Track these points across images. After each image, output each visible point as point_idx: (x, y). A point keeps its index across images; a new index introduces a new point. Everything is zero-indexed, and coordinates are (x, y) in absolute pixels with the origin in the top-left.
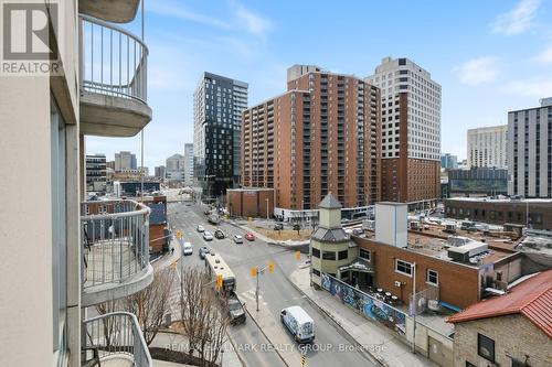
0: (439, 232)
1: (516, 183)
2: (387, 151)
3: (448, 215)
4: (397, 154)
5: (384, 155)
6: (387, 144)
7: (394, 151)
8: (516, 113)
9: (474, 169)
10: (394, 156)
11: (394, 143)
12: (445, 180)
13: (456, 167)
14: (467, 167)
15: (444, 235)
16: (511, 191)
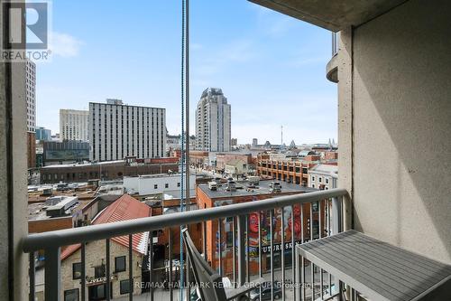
0: (36, 197)
1: (94, 152)
3: (44, 181)
8: (94, 104)
9: (66, 141)
12: (40, 150)
13: (49, 139)
14: (60, 140)
15: (43, 199)
16: (91, 157)
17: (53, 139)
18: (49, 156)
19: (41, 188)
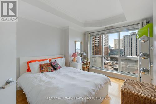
0: (110, 64)
1: (125, 52)
2: (96, 44)
3: (111, 60)
4: (99, 45)
5: (95, 45)
6: (96, 42)
7: (98, 44)
8: (125, 36)
9: (115, 49)
10: (98, 46)
11: (98, 42)
12: (109, 52)
13: (111, 49)
14: (114, 49)
15: (112, 65)
16: (124, 54)
17: (112, 49)
18: (111, 54)
19: (111, 62)
